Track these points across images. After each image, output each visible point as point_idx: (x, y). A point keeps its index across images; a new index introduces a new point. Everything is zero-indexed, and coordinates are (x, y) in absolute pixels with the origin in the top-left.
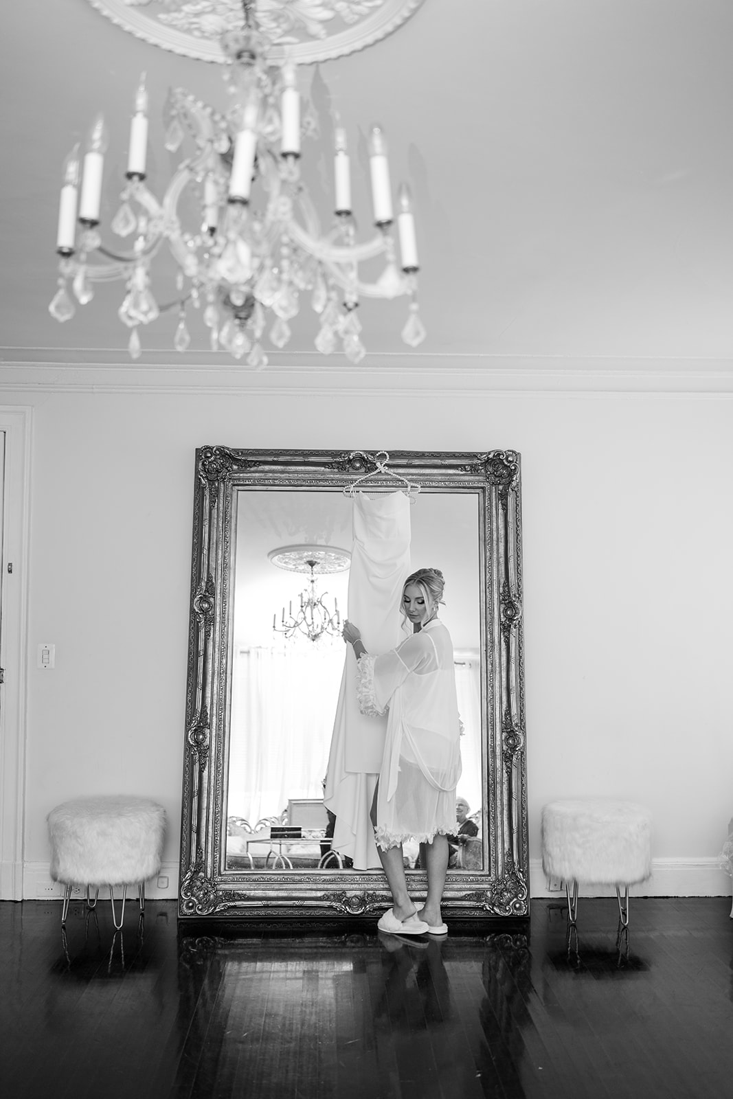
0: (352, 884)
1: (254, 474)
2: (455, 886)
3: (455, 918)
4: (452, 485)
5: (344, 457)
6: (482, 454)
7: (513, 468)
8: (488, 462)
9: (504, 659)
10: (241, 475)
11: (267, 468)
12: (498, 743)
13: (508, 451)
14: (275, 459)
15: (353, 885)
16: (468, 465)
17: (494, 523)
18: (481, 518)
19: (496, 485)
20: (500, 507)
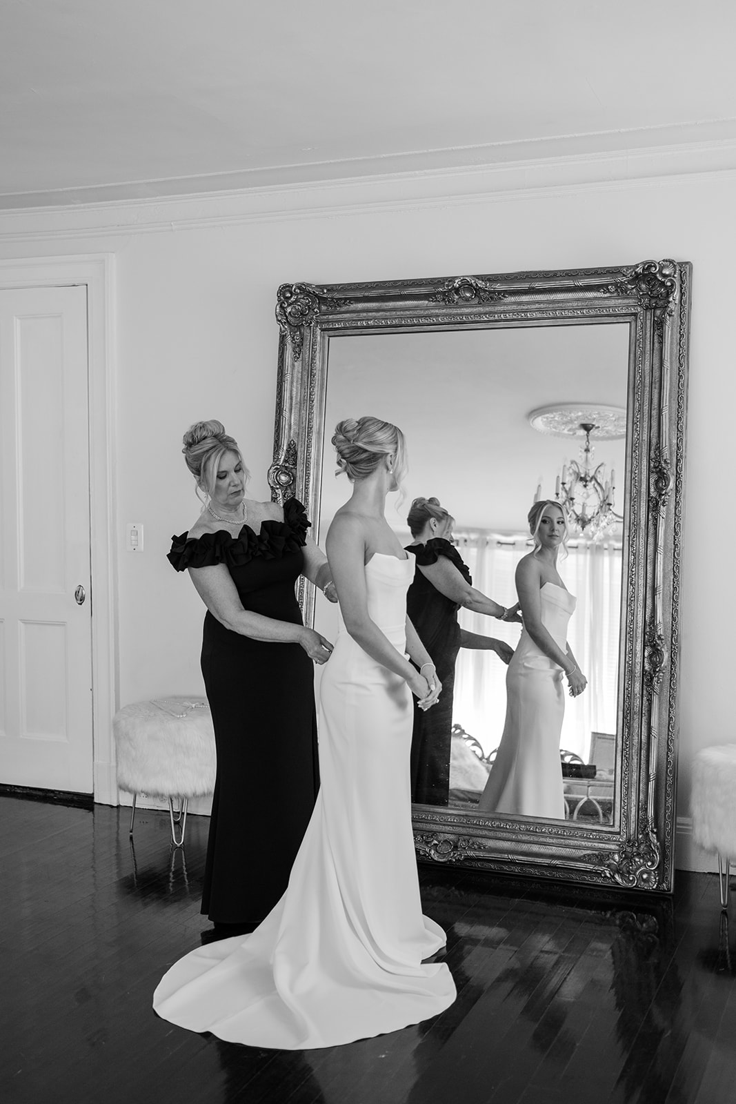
0: (444, 825)
1: (343, 317)
2: (572, 842)
3: (572, 882)
4: (592, 312)
5: (448, 286)
6: (628, 267)
7: (669, 284)
8: (637, 278)
9: (651, 548)
10: (330, 317)
11: (360, 306)
12: (639, 659)
13: (664, 261)
14: (366, 294)
15: (446, 827)
16: (611, 284)
17: (647, 363)
18: (632, 355)
19: (651, 309)
20: (656, 340)
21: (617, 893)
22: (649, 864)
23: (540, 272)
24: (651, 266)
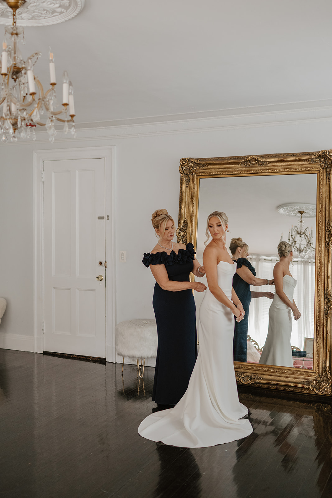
0: (246, 370)
1: (205, 171)
2: (297, 376)
3: (297, 392)
4: (302, 170)
5: (246, 159)
6: (316, 152)
8: (319, 156)
9: (326, 261)
10: (200, 171)
11: (212, 167)
12: (322, 304)
13: (330, 150)
14: (214, 162)
15: (247, 370)
16: (310, 159)
17: (324, 189)
18: (318, 186)
19: (325, 168)
20: (327, 180)
21: (315, 397)
22: (327, 384)
23: (282, 154)
24: (325, 152)
